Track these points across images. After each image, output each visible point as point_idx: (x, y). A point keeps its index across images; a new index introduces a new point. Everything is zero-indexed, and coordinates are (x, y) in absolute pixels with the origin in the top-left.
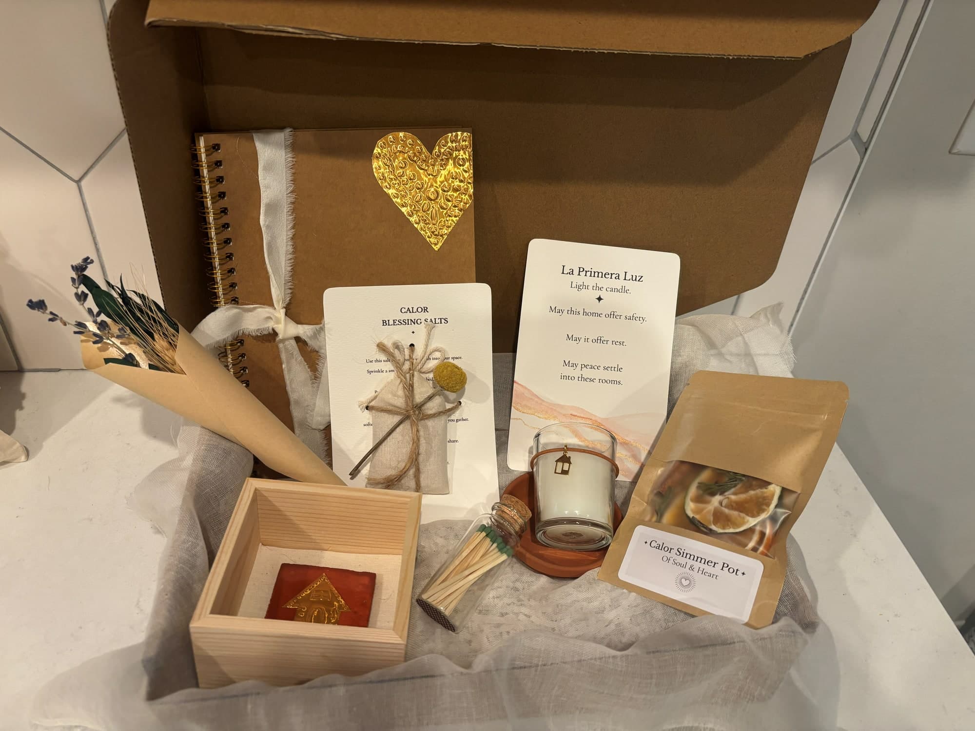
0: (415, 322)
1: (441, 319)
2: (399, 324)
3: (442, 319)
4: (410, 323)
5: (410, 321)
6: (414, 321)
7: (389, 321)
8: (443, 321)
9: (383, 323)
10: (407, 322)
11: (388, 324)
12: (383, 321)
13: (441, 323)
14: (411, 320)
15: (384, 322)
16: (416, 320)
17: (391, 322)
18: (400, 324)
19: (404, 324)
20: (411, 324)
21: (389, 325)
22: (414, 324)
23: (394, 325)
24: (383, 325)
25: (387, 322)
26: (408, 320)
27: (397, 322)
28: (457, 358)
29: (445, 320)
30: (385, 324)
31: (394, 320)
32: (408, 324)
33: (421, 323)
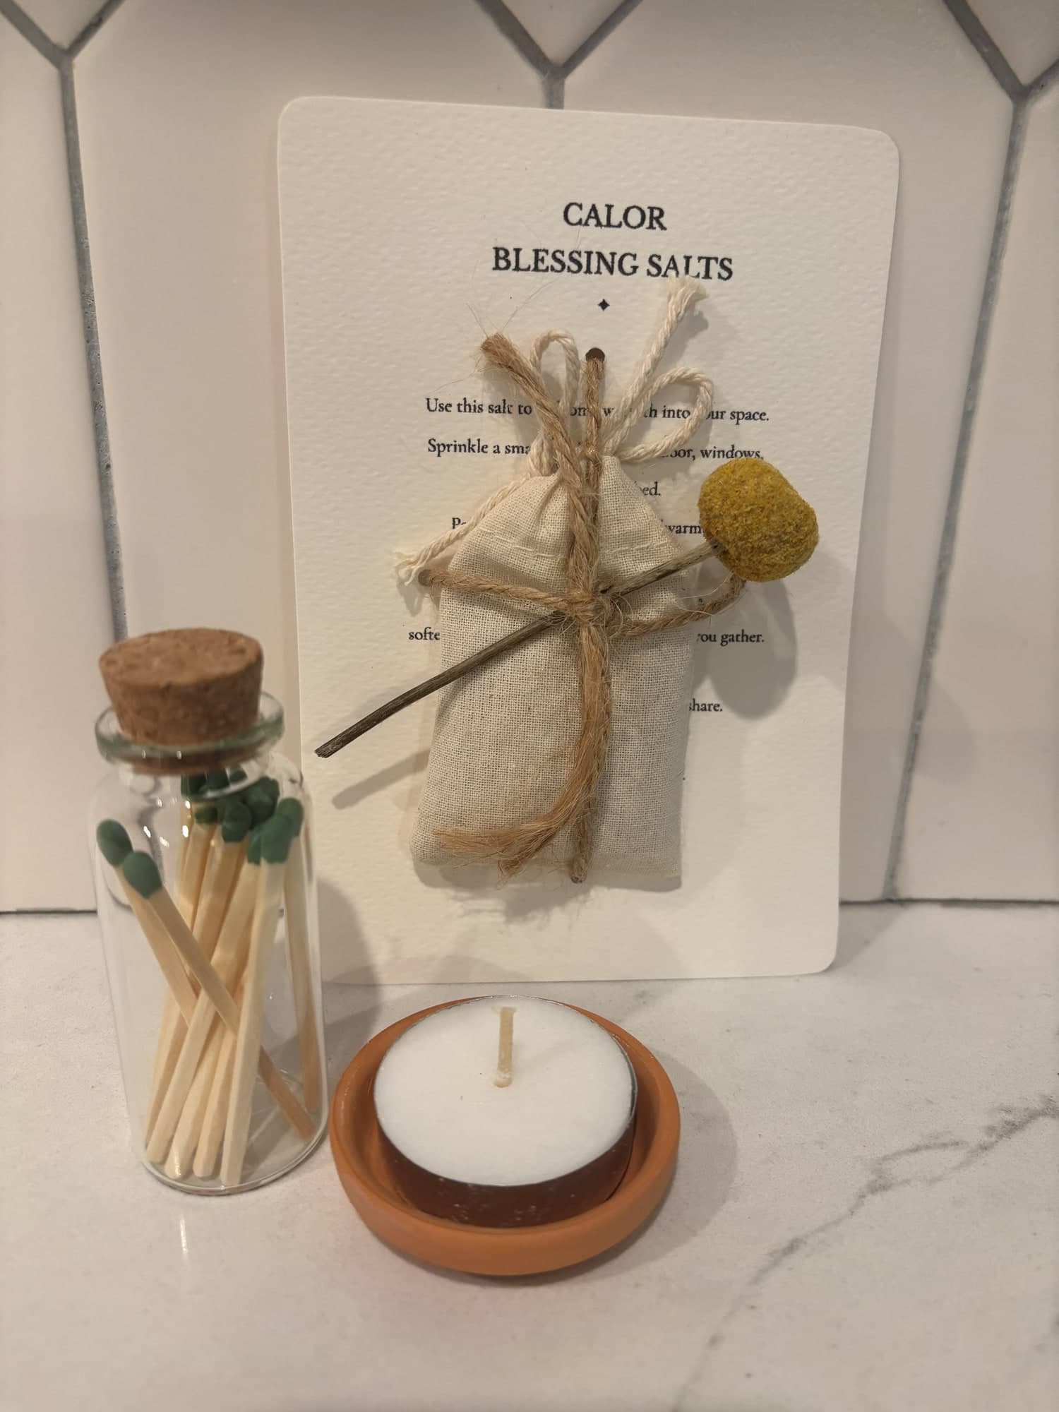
0: (612, 264)
1: (708, 260)
2: (553, 269)
3: (713, 262)
4: (594, 267)
5: (594, 258)
6: (609, 258)
7: (518, 251)
8: (715, 268)
9: (497, 258)
10: (583, 261)
11: (513, 265)
12: (497, 250)
13: (707, 276)
14: (600, 255)
15: (502, 253)
16: (617, 258)
17: (527, 259)
18: (558, 267)
19: (574, 267)
20: (598, 272)
21: (517, 268)
22: (611, 270)
23: (536, 269)
24: (497, 267)
25: (512, 257)
26: (589, 254)
27: (549, 261)
28: (750, 417)
29: (723, 266)
30: (502, 264)
31: (537, 252)
32: (588, 271)
33: (635, 268)
